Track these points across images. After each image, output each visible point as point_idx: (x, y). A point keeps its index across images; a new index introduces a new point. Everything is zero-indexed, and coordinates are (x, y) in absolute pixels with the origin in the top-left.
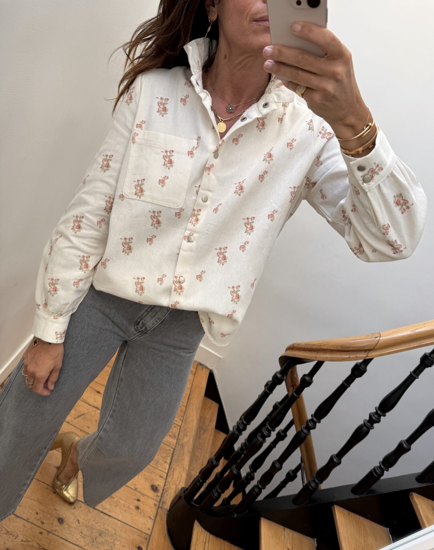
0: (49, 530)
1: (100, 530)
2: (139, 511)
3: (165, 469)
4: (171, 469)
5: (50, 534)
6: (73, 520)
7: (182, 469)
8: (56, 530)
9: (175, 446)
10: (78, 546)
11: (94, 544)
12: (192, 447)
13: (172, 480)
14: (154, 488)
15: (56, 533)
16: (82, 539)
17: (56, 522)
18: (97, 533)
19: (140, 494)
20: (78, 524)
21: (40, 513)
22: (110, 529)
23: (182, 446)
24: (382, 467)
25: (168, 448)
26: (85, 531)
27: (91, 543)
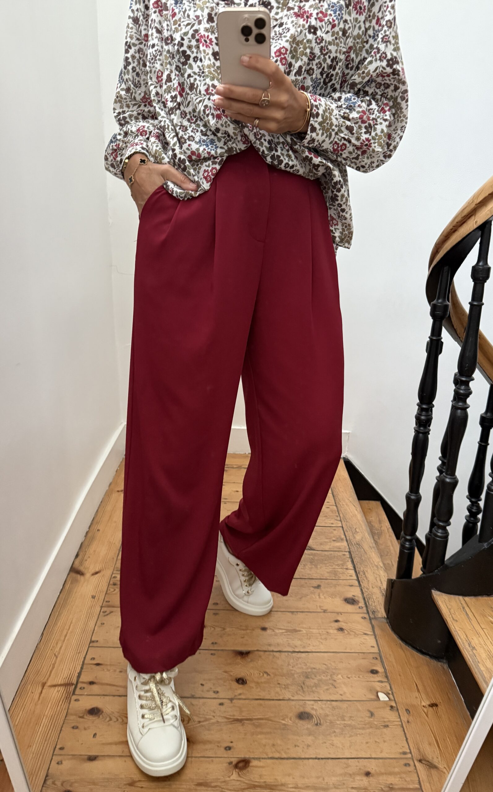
0: (230, 697)
1: (303, 672)
2: (346, 631)
3: (350, 576)
4: (359, 573)
5: (234, 701)
6: (258, 674)
7: (376, 569)
8: (240, 694)
9: (349, 549)
11: (306, 689)
12: (373, 541)
13: (368, 584)
14: (351, 601)
15: (242, 696)
16: (283, 691)
17: (235, 685)
18: (302, 676)
19: (335, 614)
20: (269, 676)
21: (207, 683)
22: (318, 666)
23: (359, 545)
25: (341, 554)
26: (284, 681)
27: (299, 690)
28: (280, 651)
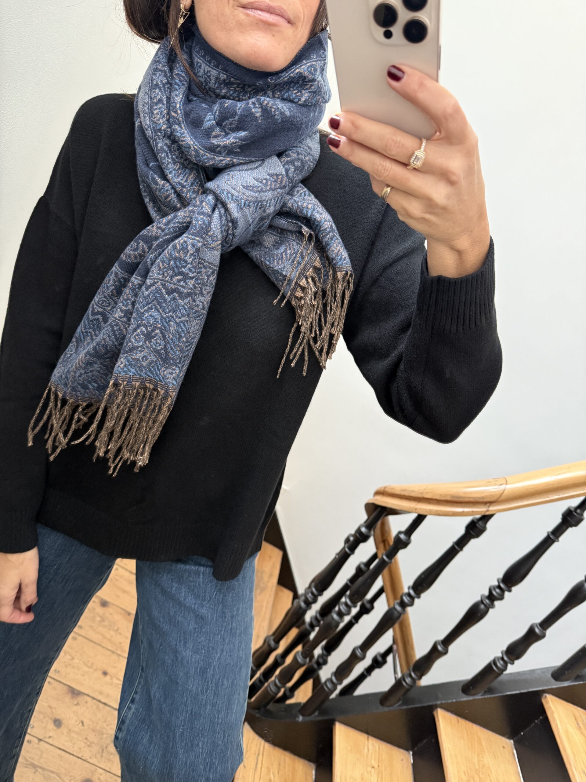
0: (40, 737)
5: (41, 743)
6: (75, 721)
8: (50, 737)
10: (81, 759)
11: (104, 754)
15: (50, 741)
16: (86, 749)
17: (51, 726)
18: (109, 739)
20: (82, 728)
24: (506, 658)
26: (92, 738)
27: (99, 753)
28: (105, 704)
